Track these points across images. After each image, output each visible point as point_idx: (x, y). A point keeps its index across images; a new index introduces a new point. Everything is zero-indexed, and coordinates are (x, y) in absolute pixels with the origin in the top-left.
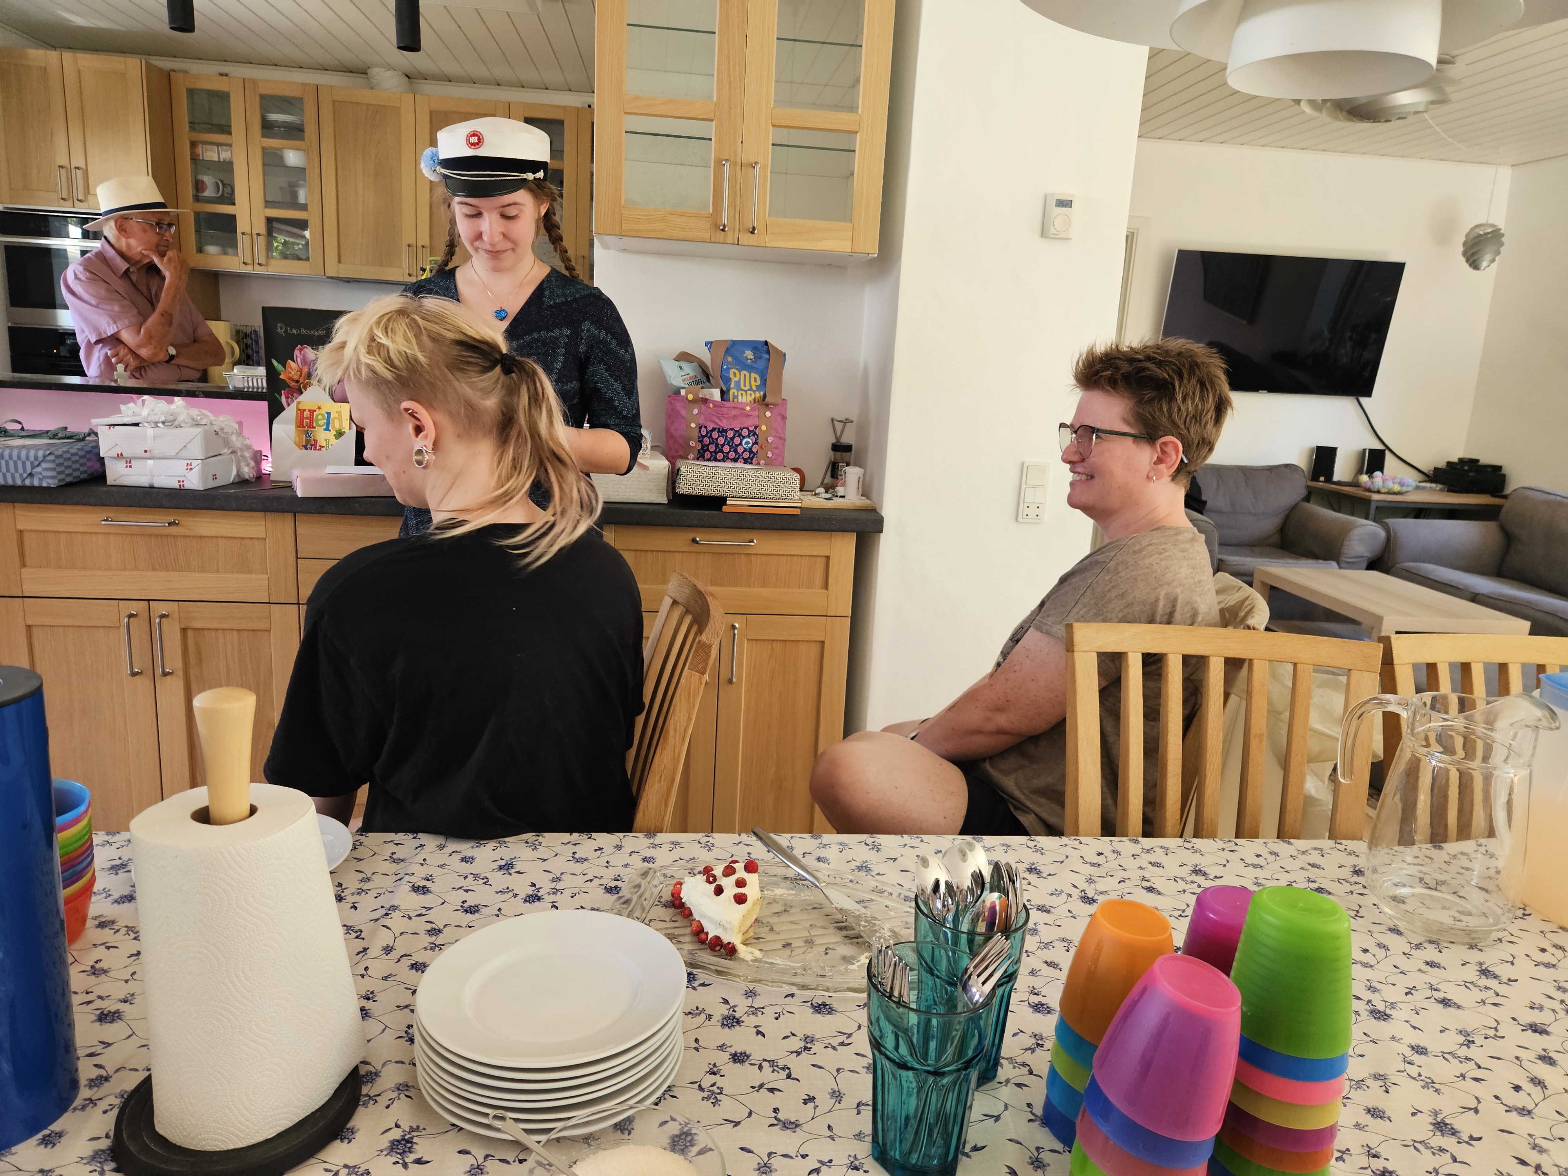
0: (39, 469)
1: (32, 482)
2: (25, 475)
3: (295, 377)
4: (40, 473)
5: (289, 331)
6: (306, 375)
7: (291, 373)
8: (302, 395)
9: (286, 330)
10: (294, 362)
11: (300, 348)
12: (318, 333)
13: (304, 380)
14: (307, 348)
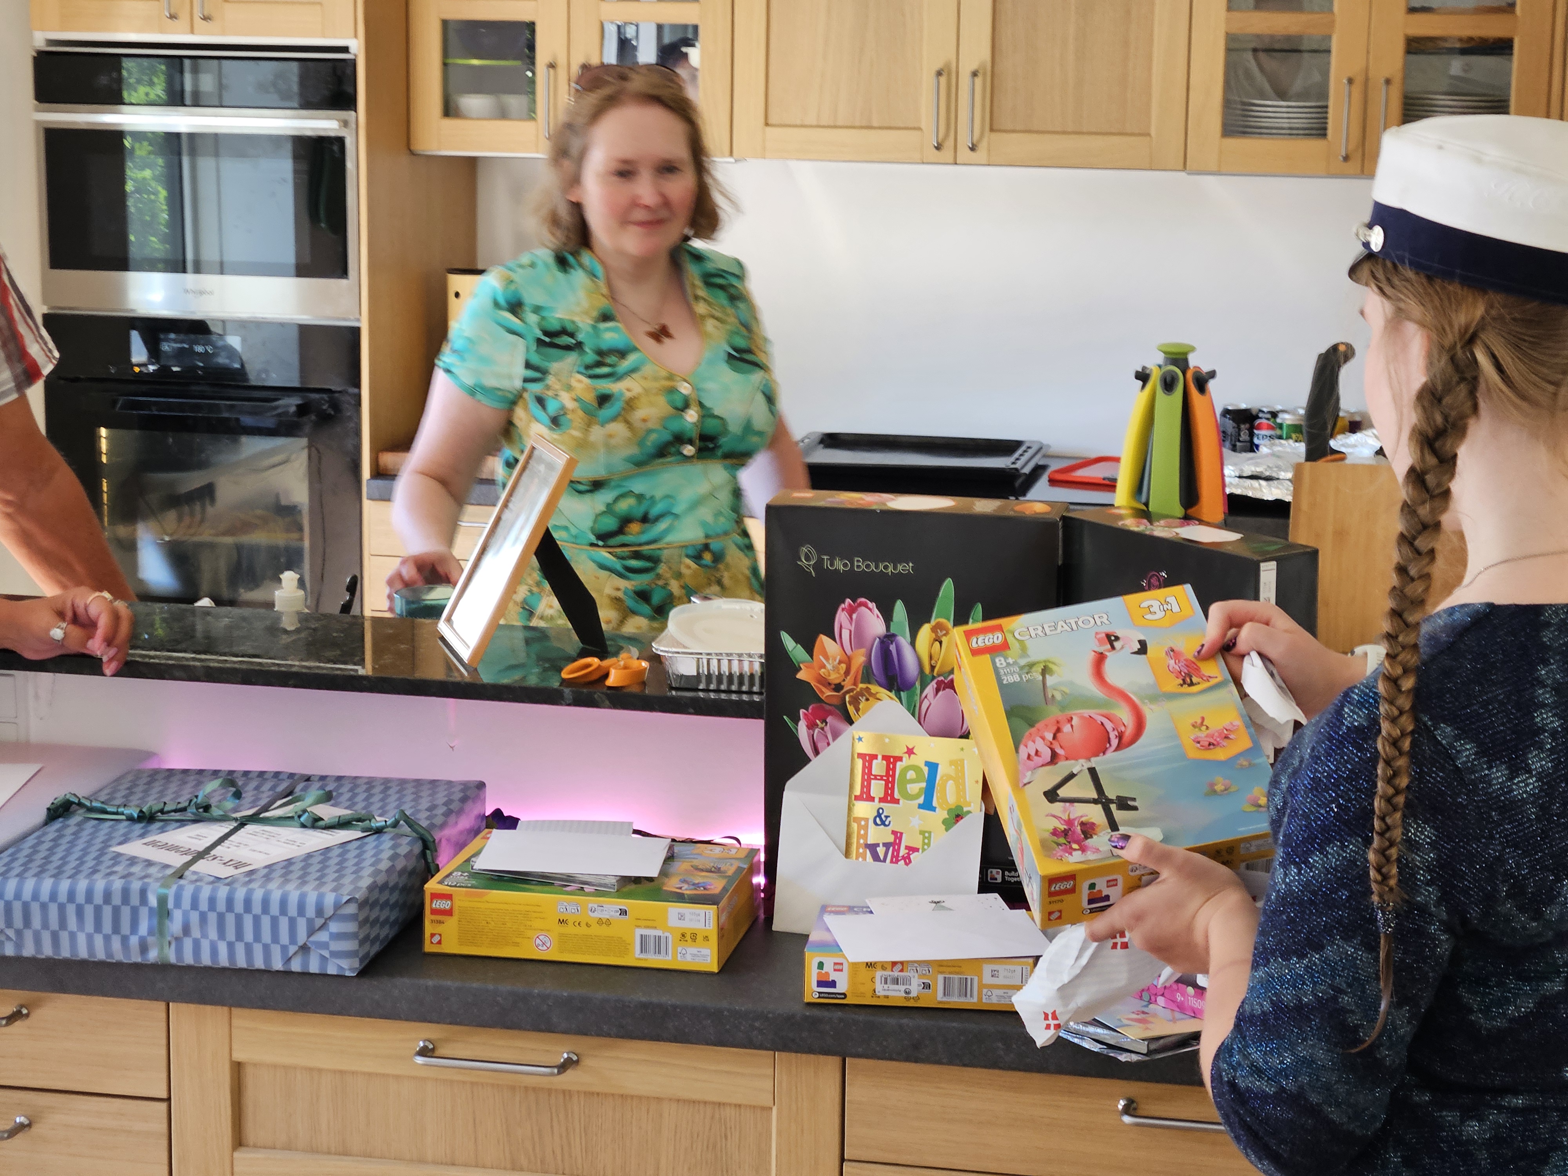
0: (322, 936)
1: (305, 963)
2: (293, 949)
3: (836, 678)
4: (325, 945)
5: (827, 564)
6: (861, 672)
7: (824, 666)
8: (851, 722)
9: (820, 561)
10: (834, 639)
11: (850, 604)
12: (895, 568)
13: (855, 684)
14: (866, 606)
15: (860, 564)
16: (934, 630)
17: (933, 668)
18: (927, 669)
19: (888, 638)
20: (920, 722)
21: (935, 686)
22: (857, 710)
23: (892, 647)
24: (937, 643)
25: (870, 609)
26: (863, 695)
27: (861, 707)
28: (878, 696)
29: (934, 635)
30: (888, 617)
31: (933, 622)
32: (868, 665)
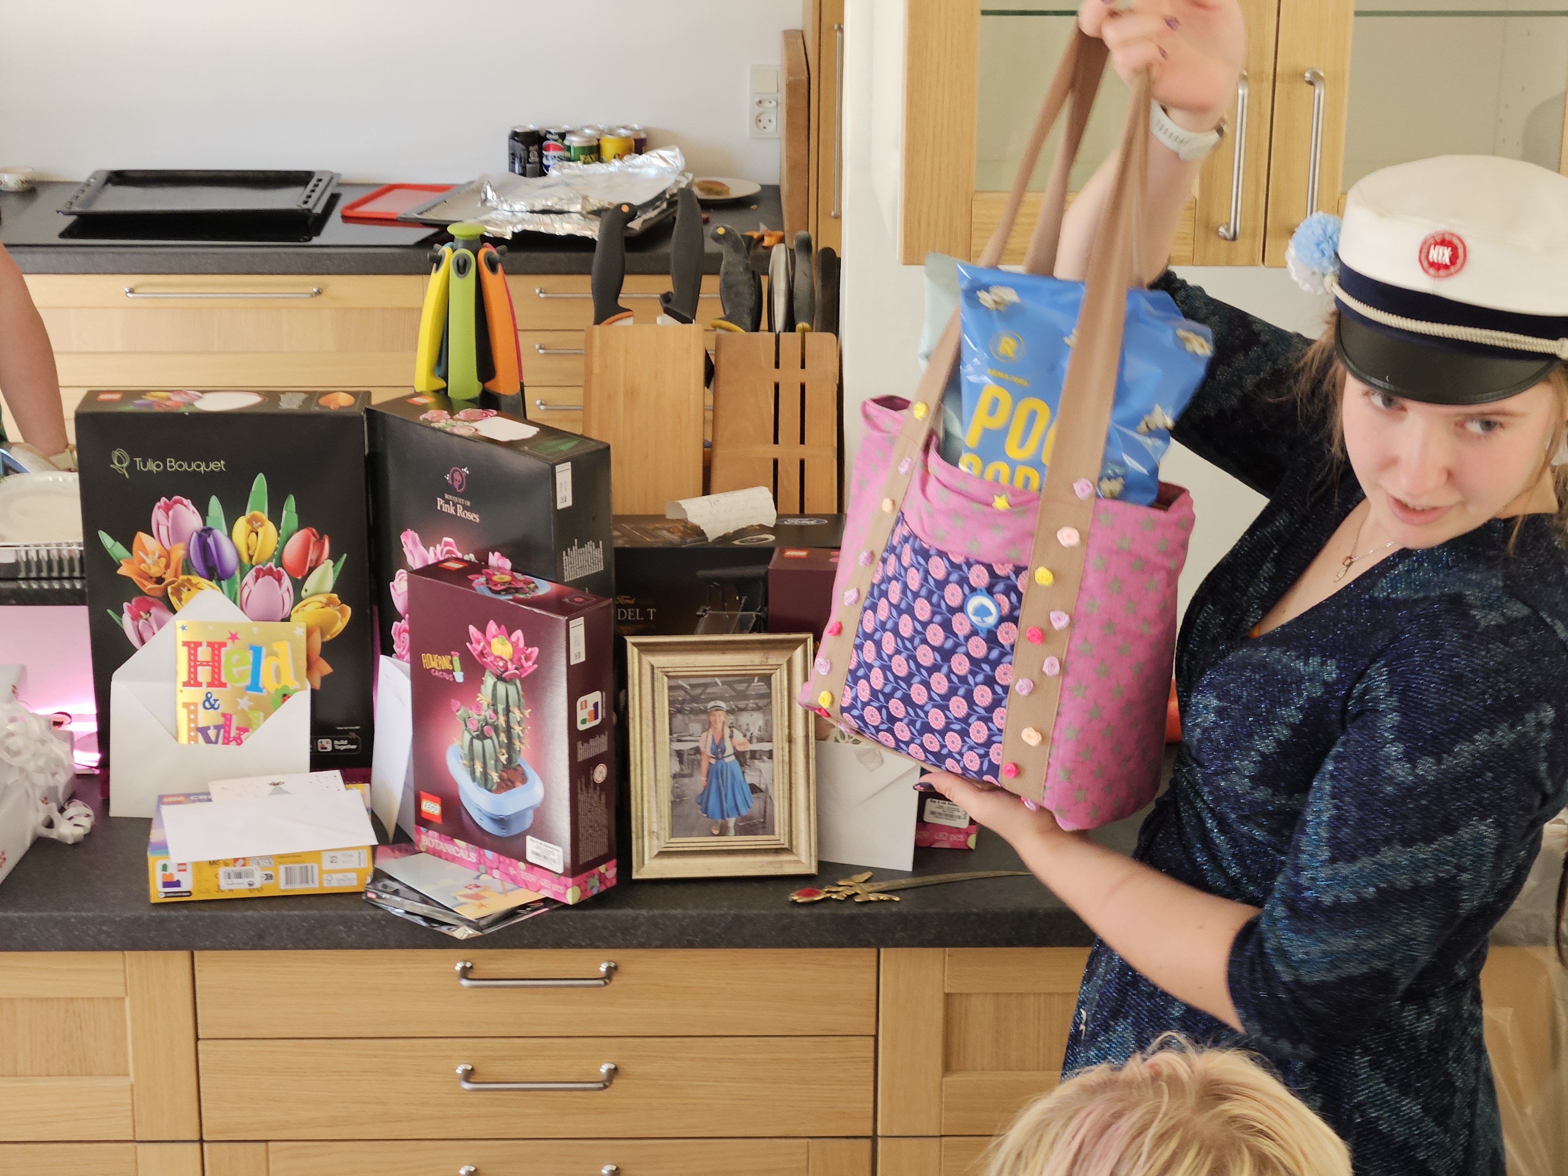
3: (156, 571)
5: (139, 465)
6: (181, 565)
7: (144, 562)
8: (174, 612)
9: (133, 464)
10: (152, 536)
11: (165, 503)
12: (207, 466)
13: (176, 576)
14: (182, 503)
15: (172, 465)
16: (249, 522)
17: (251, 557)
18: (245, 559)
19: (207, 531)
20: (242, 609)
21: (254, 574)
22: (180, 600)
23: (210, 541)
24: (254, 534)
25: (186, 506)
26: (184, 586)
27: (183, 596)
28: (199, 586)
29: (250, 527)
30: (204, 512)
31: (248, 514)
32: (187, 560)
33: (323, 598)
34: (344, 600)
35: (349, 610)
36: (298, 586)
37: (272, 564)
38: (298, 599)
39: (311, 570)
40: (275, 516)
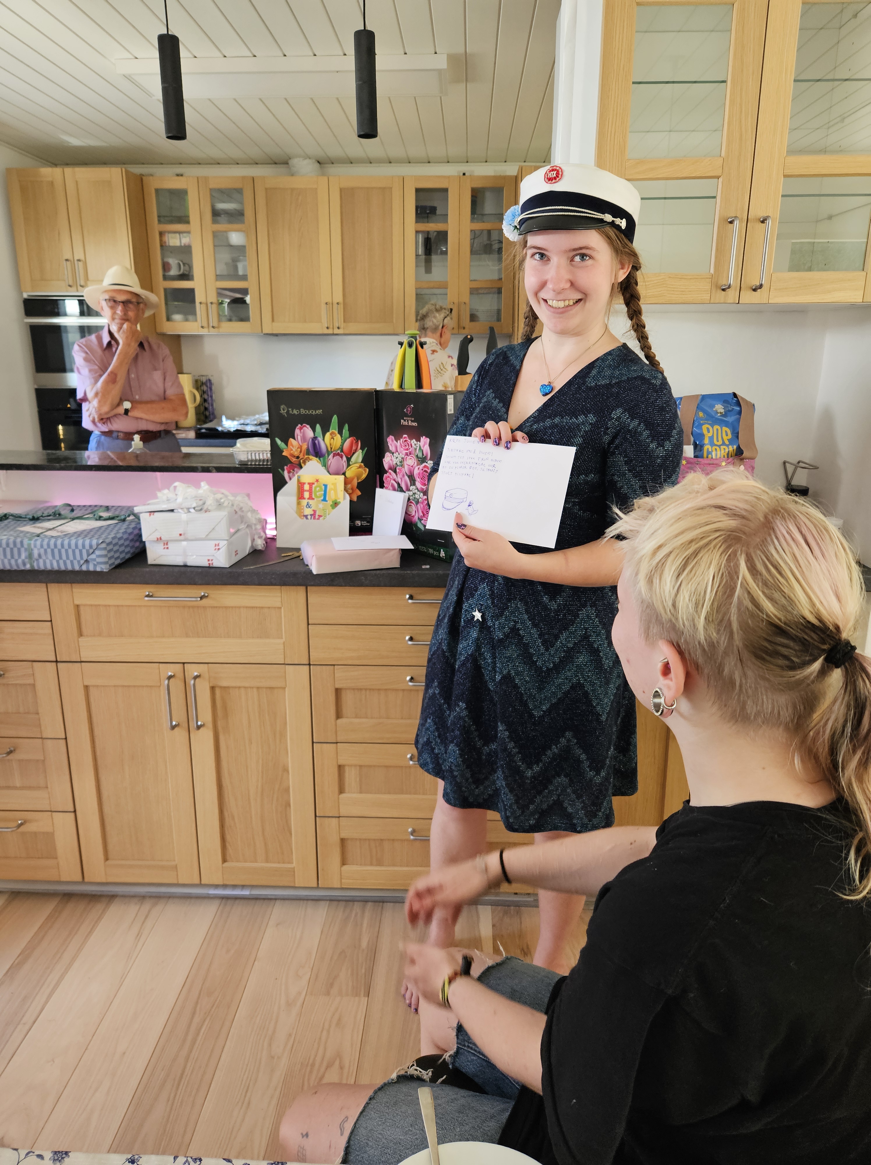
0: (93, 556)
1: (87, 567)
2: (82, 562)
3: (296, 454)
4: (95, 560)
5: (291, 412)
6: (305, 451)
7: (292, 450)
8: (302, 469)
9: (288, 411)
10: (295, 440)
11: (300, 426)
12: (316, 412)
13: (304, 456)
14: (306, 427)
15: (303, 411)
16: (331, 434)
17: (331, 448)
19: (315, 438)
20: (327, 469)
21: (332, 455)
23: (316, 442)
24: (332, 439)
26: (307, 460)
27: (306, 464)
28: (312, 459)
29: (331, 436)
30: (314, 430)
31: (331, 431)
32: (308, 449)
33: (358, 465)
34: (366, 466)
35: (367, 470)
36: (349, 460)
37: (339, 451)
38: (349, 465)
39: (354, 453)
40: (340, 432)
